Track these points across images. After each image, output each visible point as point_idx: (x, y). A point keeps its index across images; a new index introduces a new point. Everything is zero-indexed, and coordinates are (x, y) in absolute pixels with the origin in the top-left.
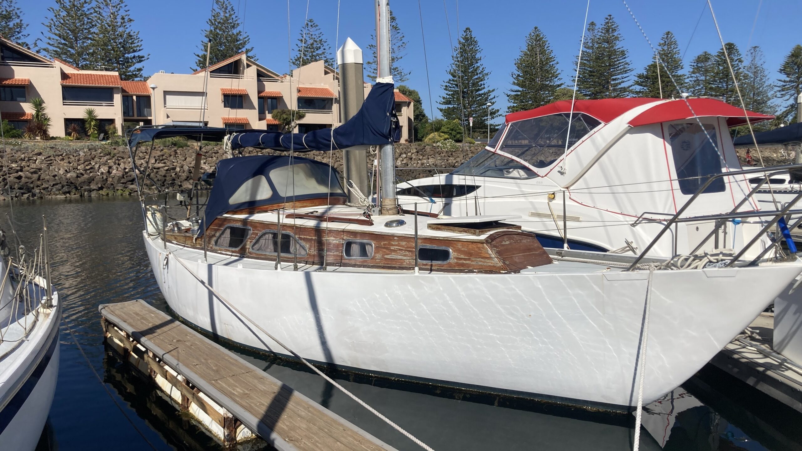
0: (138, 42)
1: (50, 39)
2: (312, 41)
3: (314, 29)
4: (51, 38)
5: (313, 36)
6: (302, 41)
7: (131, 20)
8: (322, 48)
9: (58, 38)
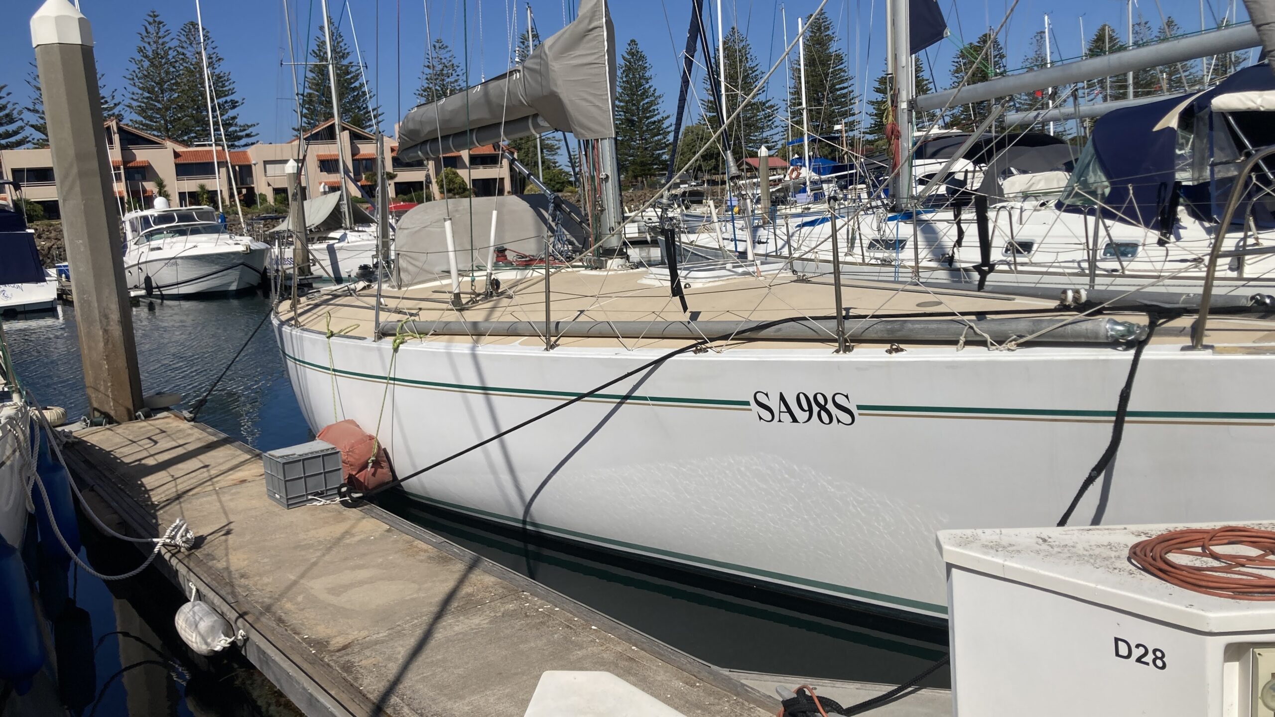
0: (230, 84)
1: (133, 94)
2: (441, 67)
3: (443, 51)
4: (135, 92)
5: (443, 61)
6: (428, 67)
7: (220, 59)
8: (455, 74)
9: (140, 92)
